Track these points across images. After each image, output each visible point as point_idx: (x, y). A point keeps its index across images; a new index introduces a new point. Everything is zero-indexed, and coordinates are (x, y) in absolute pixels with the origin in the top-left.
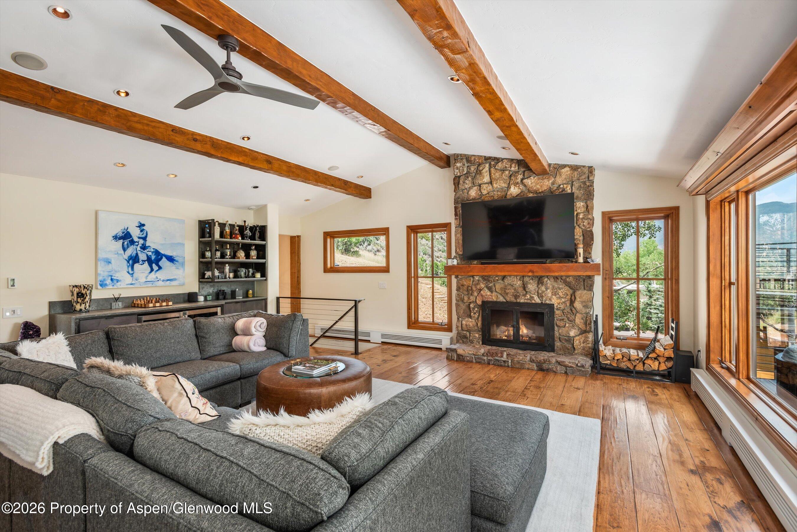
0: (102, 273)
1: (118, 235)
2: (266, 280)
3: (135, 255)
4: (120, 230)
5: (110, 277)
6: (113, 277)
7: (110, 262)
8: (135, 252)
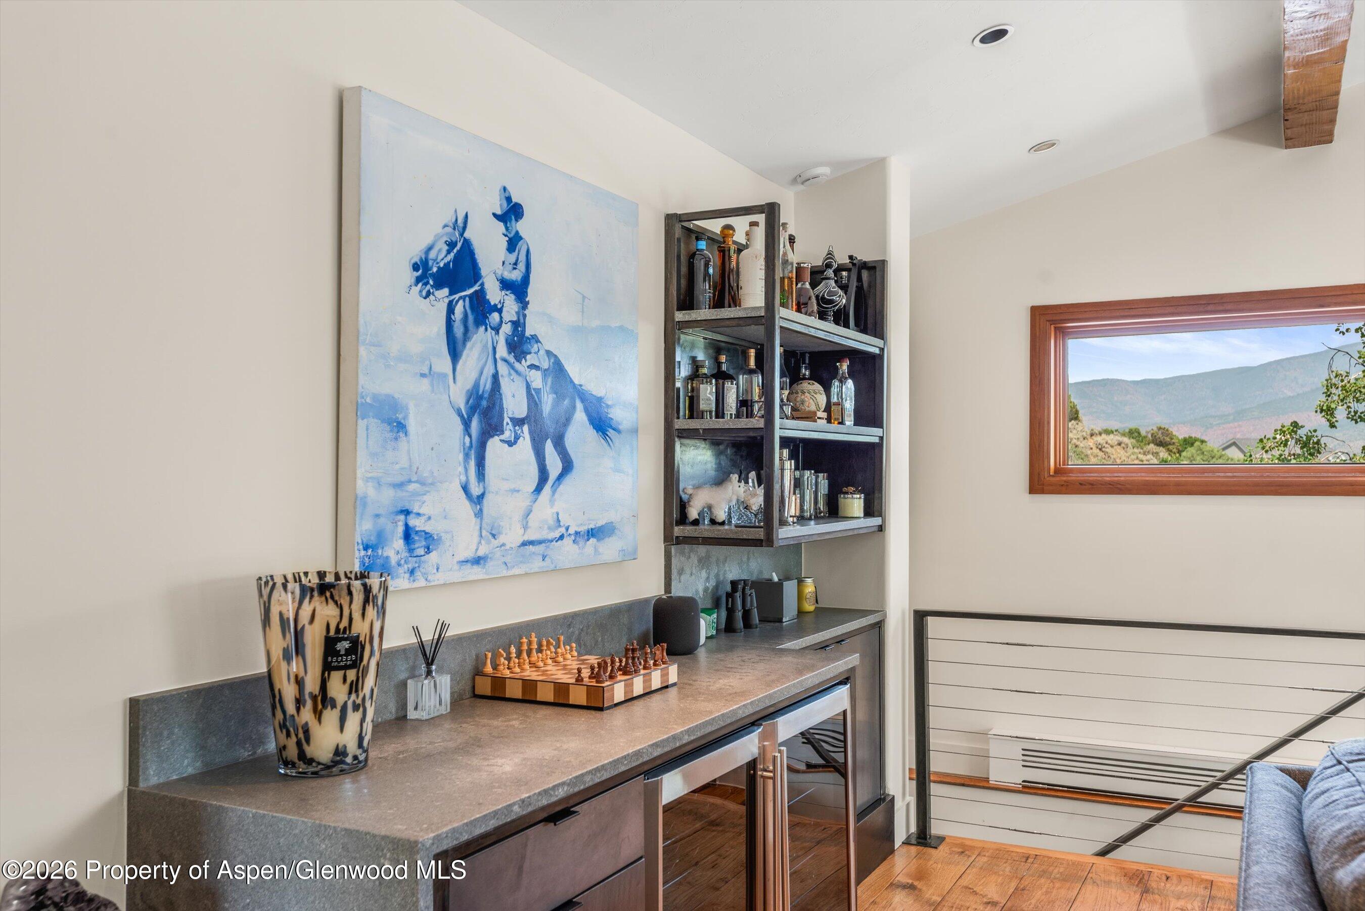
0: (371, 492)
1: (432, 255)
2: (881, 528)
3: (488, 386)
4: (439, 230)
5: (402, 517)
6: (413, 522)
7: (400, 427)
8: (489, 371)
